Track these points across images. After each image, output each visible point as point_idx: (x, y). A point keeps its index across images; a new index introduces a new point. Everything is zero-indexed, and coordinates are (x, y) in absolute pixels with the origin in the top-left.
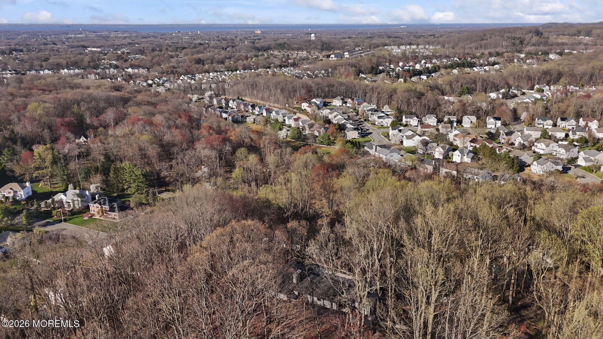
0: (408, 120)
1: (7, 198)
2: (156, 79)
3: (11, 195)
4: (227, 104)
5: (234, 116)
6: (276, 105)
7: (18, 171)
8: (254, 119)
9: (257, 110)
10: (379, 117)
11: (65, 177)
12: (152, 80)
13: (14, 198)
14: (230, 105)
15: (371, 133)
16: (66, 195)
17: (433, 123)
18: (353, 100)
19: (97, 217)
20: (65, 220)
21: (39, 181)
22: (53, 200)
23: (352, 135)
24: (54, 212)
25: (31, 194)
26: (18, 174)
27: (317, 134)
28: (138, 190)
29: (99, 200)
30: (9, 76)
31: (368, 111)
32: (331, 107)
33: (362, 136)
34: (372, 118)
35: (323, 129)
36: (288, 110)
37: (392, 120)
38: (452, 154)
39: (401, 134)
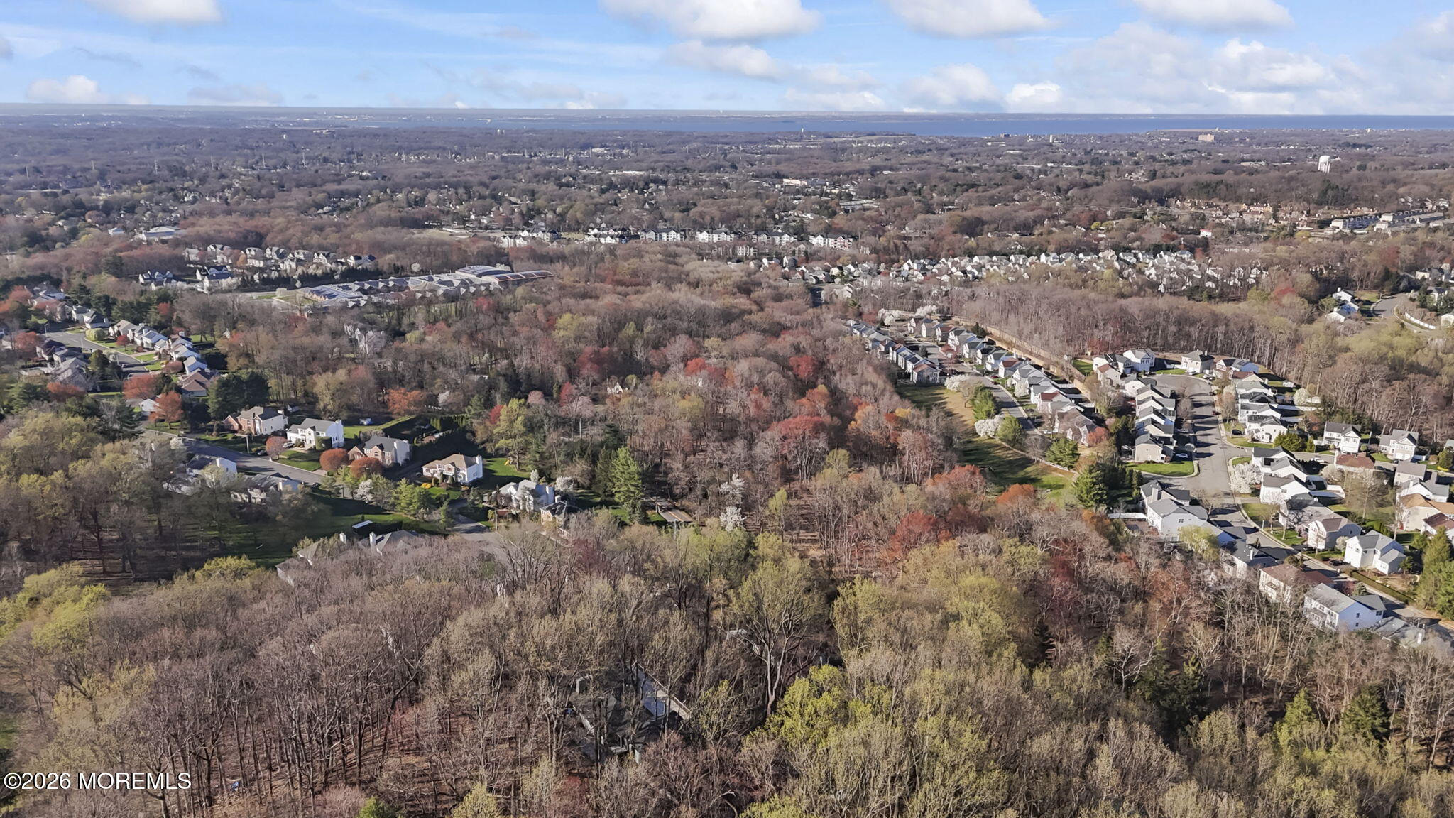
0: (1335, 435)
1: (445, 477)
2: (850, 266)
3: (451, 473)
4: (945, 339)
5: (922, 371)
6: (1041, 353)
7: (481, 436)
8: (963, 383)
9: (990, 362)
10: (1253, 419)
11: (537, 456)
12: (841, 268)
13: (454, 480)
14: (950, 342)
15: (1210, 455)
16: (517, 488)
17: (1404, 453)
18: (1229, 363)
21: (505, 455)
22: (500, 492)
23: (1146, 453)
24: (491, 513)
25: (480, 475)
26: (478, 440)
27: (1069, 436)
29: (557, 505)
30: (609, 240)
31: (1243, 397)
32: (1170, 374)
33: (1175, 459)
34: (1243, 416)
35: (1085, 428)
36: (1062, 369)
37: (1284, 430)
38: (1345, 544)
39: (1267, 470)
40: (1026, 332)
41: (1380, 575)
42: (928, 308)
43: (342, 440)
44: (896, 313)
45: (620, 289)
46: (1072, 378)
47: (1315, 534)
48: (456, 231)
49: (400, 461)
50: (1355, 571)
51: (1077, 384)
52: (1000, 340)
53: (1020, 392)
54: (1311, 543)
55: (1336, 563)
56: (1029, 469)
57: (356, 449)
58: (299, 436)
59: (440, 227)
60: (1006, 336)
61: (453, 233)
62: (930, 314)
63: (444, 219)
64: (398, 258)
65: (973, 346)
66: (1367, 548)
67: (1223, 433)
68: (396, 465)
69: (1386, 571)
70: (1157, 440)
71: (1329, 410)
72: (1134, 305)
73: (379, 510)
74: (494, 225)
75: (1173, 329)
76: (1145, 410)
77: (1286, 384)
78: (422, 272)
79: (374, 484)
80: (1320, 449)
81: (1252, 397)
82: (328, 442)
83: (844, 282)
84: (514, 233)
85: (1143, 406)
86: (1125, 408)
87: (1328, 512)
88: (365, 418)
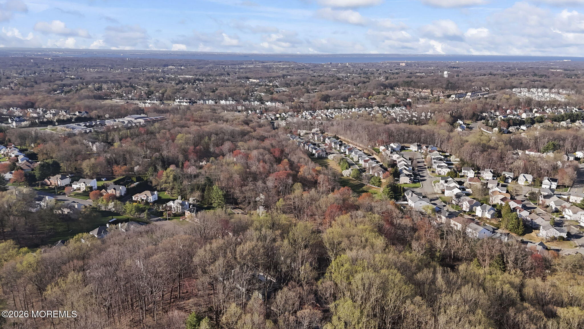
0: (466, 171)
1: (143, 200)
2: (283, 114)
3: (145, 198)
4: (324, 141)
5: (319, 153)
6: (361, 145)
7: (154, 183)
8: (334, 157)
9: (343, 149)
10: (439, 167)
11: (179, 190)
12: (280, 114)
13: (146, 201)
14: (326, 142)
15: (425, 180)
16: (174, 203)
17: (489, 177)
18: (427, 147)
19: (187, 220)
20: (169, 219)
21: (165, 191)
22: (166, 205)
23: (404, 180)
24: (164, 213)
25: (157, 199)
26: (153, 185)
27: (376, 175)
28: (219, 205)
29: (191, 209)
30: (185, 104)
31: (434, 159)
32: (407, 151)
33: (414, 182)
34: (435, 166)
35: (381, 172)
36: (369, 150)
37: (449, 170)
38: (476, 209)
39: (446, 184)
40: (354, 138)
41: (488, 219)
42: (316, 129)
43: (96, 187)
44: (304, 131)
45: (197, 123)
46: (373, 154)
47: (465, 206)
48: (118, 101)
49: (123, 194)
50: (480, 218)
51: (375, 156)
52: (345, 141)
53: (356, 159)
54: (464, 209)
55: (473, 216)
56: (364, 188)
57: (103, 190)
58: (78, 186)
59: (111, 99)
60: (346, 139)
61: (117, 101)
62: (317, 131)
63: (113, 96)
64: (99, 112)
65: (335, 143)
66: (484, 210)
67: (428, 172)
68: (121, 196)
69: (490, 218)
70: (407, 175)
71: (463, 163)
72: (392, 127)
73: (117, 214)
74: (135, 98)
75: (407, 135)
76: (401, 164)
77: (447, 154)
78: (110, 118)
79: (115, 204)
80: (462, 176)
81: (437, 159)
82: (91, 188)
83: (282, 120)
84: (144, 101)
85: (400, 163)
86: (393, 164)
87: (468, 198)
88: (103, 178)
